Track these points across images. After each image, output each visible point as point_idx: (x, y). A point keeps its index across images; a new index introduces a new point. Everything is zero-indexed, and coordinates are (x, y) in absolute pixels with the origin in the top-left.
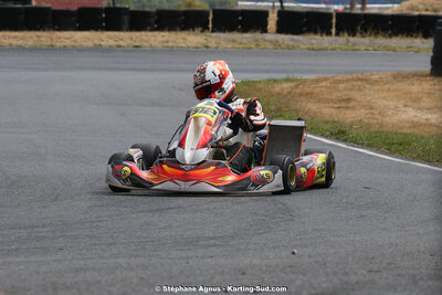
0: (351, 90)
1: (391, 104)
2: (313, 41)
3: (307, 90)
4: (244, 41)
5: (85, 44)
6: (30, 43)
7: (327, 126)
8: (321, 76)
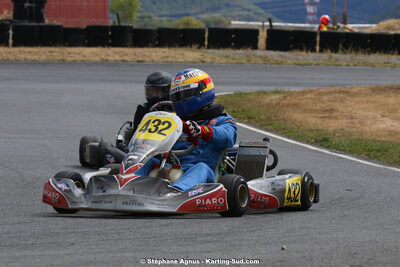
0: (334, 101)
1: (370, 114)
2: (300, 57)
3: (294, 101)
4: (237, 57)
5: (93, 59)
6: (44, 57)
7: (311, 135)
8: (307, 89)
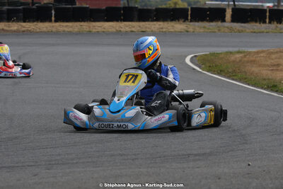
0: (279, 58)
2: (255, 27)
3: (254, 59)
4: (211, 28)
5: (110, 30)
6: (76, 30)
7: (265, 82)
8: (260, 49)
